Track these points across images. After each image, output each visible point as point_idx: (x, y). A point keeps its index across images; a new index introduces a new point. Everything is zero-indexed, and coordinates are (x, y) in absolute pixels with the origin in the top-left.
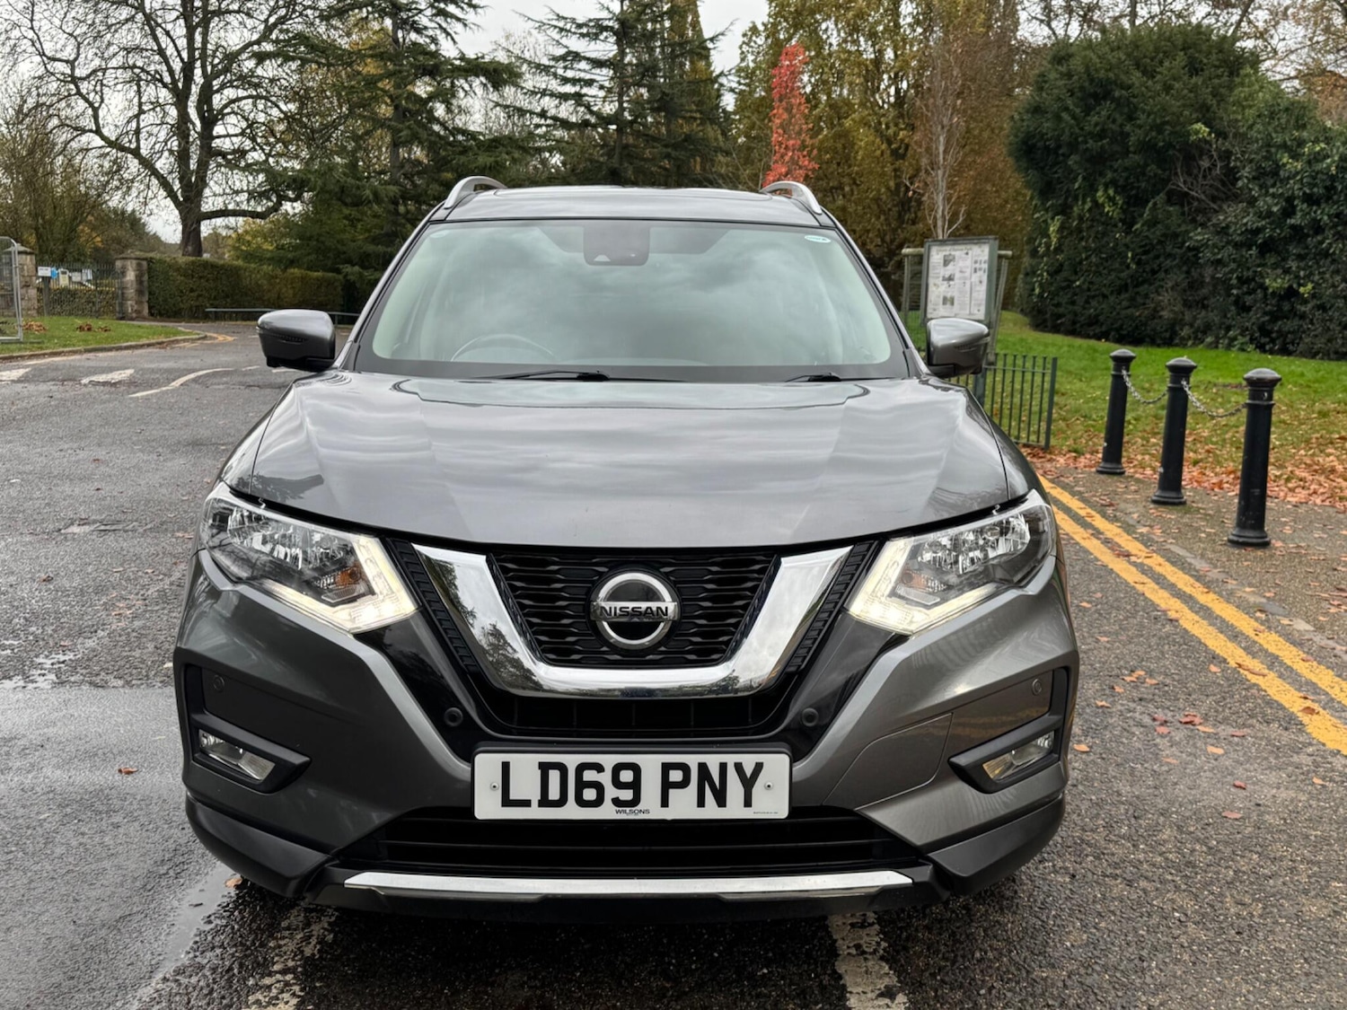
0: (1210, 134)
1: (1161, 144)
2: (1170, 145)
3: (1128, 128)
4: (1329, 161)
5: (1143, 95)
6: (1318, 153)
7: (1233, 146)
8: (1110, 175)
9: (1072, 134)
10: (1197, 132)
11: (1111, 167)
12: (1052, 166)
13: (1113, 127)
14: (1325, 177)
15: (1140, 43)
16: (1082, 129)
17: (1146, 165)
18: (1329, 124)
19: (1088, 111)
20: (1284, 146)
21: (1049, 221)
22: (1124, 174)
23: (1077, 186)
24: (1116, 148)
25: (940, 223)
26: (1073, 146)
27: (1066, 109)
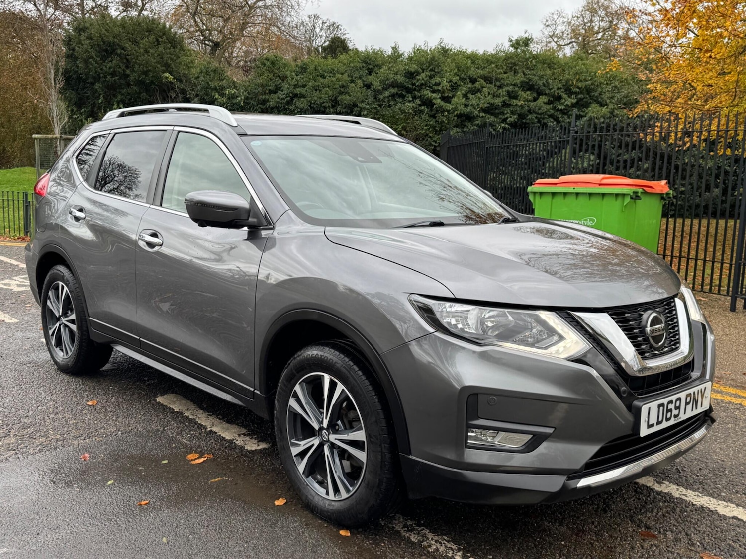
0: (173, 79)
1: (148, 82)
2: (152, 83)
3: (128, 72)
4: (239, 99)
5: (133, 54)
6: (234, 94)
7: (186, 87)
8: (119, 97)
9: (96, 72)
10: (166, 78)
11: (120, 92)
12: (83, 89)
13: (120, 70)
14: (238, 107)
15: (125, 25)
16: (102, 69)
17: (140, 93)
18: (235, 79)
19: (104, 58)
20: (215, 89)
21: (83, 120)
22: (129, 97)
23: (100, 101)
24: (123, 82)
25: (55, 120)
26: (97, 79)
27: (92, 57)
